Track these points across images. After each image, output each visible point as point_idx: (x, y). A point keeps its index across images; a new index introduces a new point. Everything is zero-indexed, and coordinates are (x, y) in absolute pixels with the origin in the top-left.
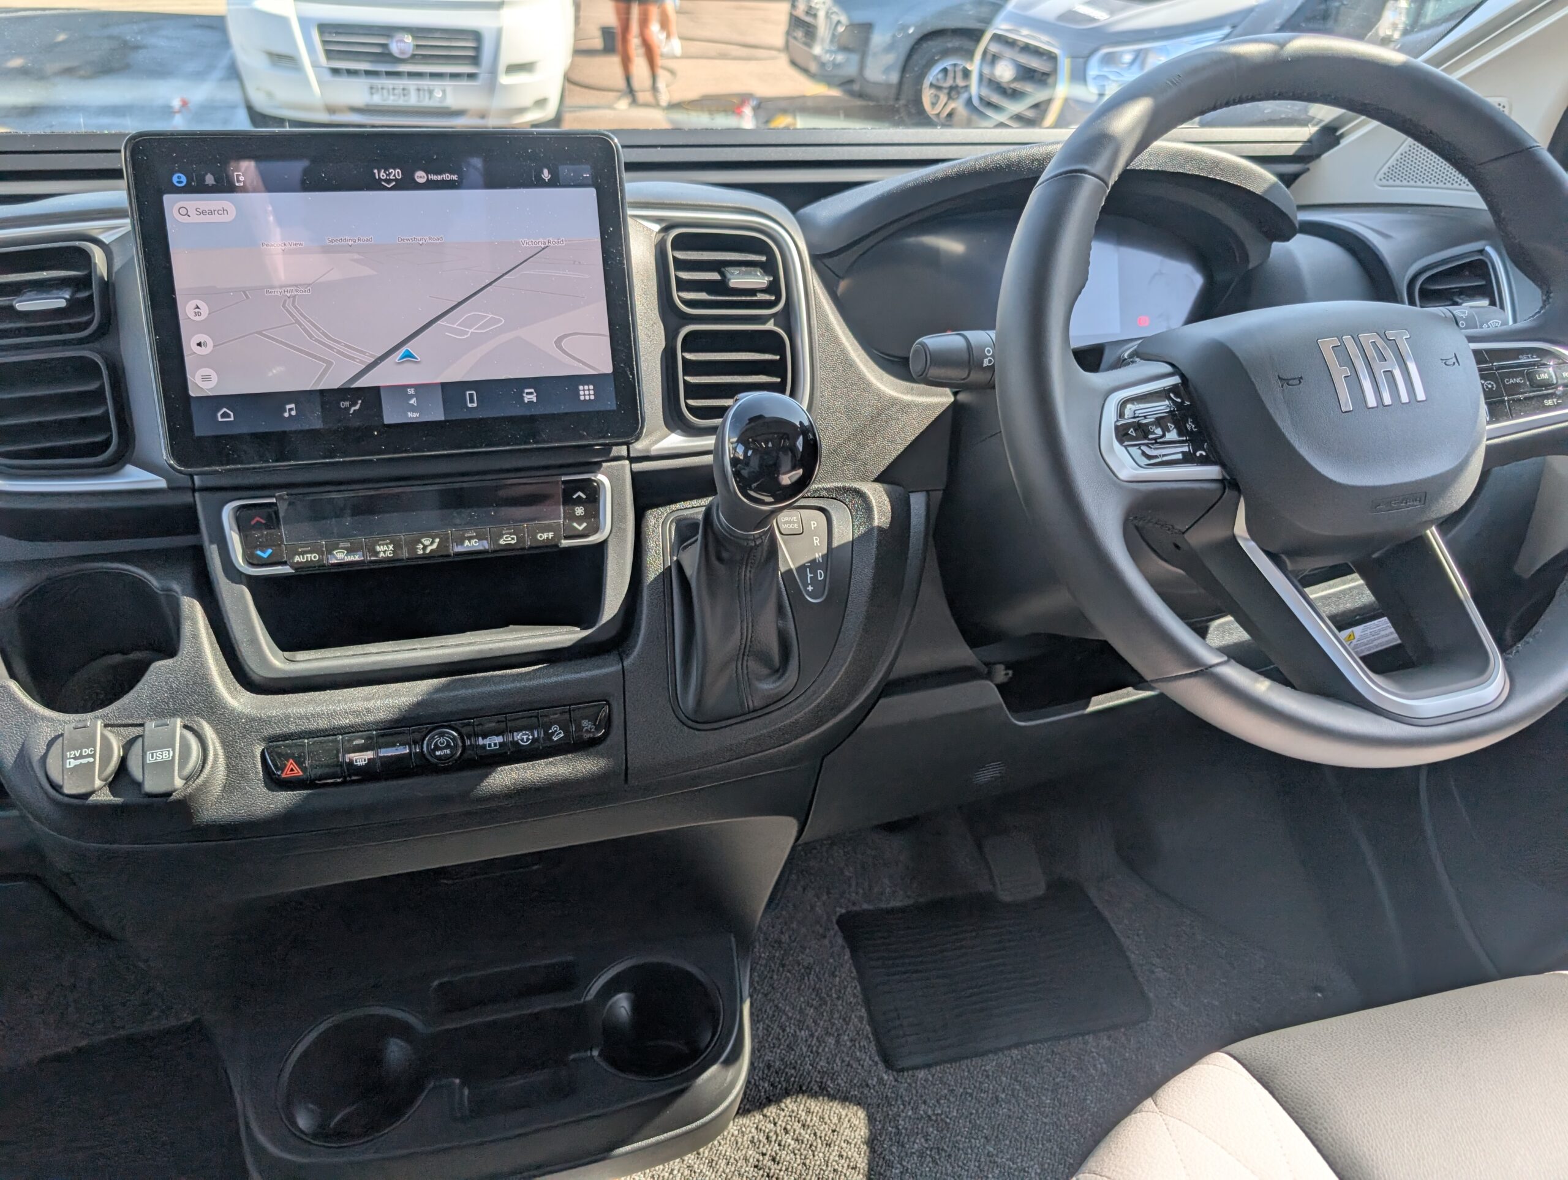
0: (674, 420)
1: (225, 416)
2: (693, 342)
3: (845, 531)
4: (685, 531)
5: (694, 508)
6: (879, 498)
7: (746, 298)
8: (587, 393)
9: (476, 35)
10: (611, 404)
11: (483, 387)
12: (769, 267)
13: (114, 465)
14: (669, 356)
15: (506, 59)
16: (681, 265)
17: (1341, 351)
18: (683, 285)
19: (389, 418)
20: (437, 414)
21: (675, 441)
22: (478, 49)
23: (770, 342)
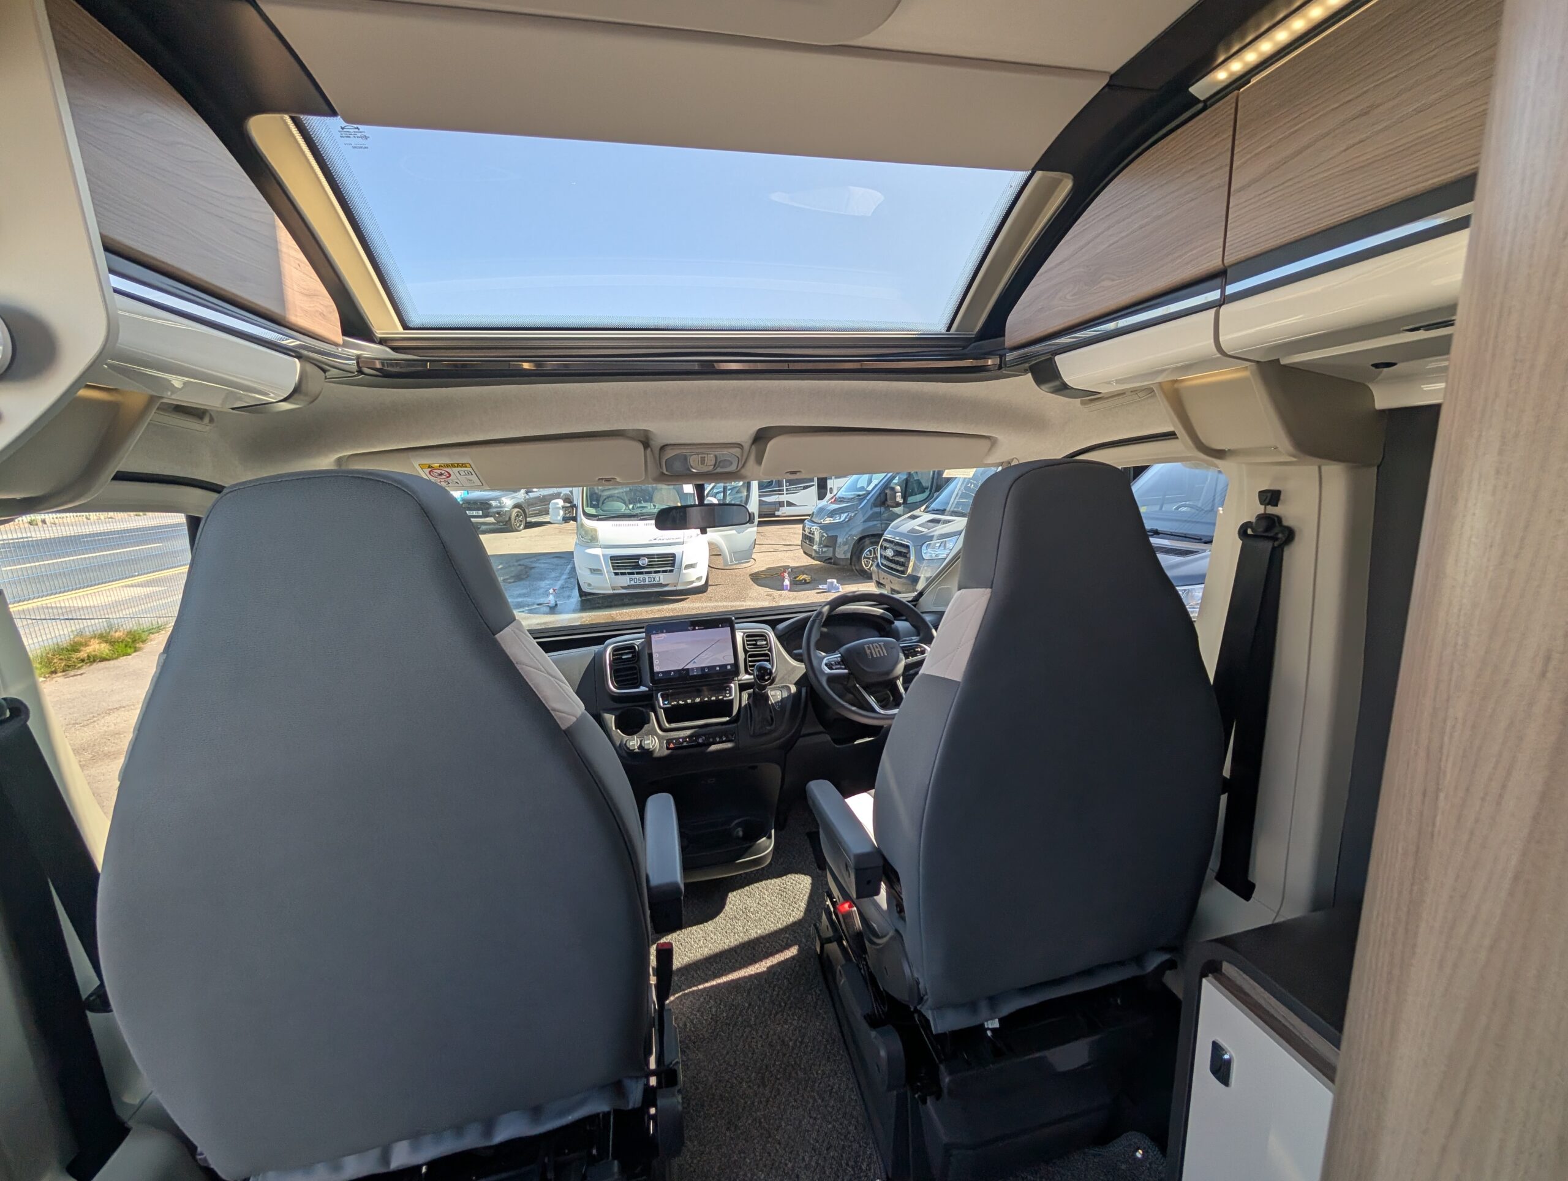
0: (747, 672)
1: (661, 675)
2: (750, 656)
3: (785, 694)
4: (749, 695)
5: (751, 691)
6: (793, 689)
7: (761, 646)
8: (729, 667)
9: (673, 556)
10: (734, 669)
11: (709, 667)
12: (766, 640)
13: (638, 687)
14: (745, 660)
15: (685, 563)
16: (747, 641)
17: (869, 648)
18: (748, 645)
19: (691, 674)
20: (700, 673)
21: (747, 677)
22: (674, 560)
23: (767, 655)
